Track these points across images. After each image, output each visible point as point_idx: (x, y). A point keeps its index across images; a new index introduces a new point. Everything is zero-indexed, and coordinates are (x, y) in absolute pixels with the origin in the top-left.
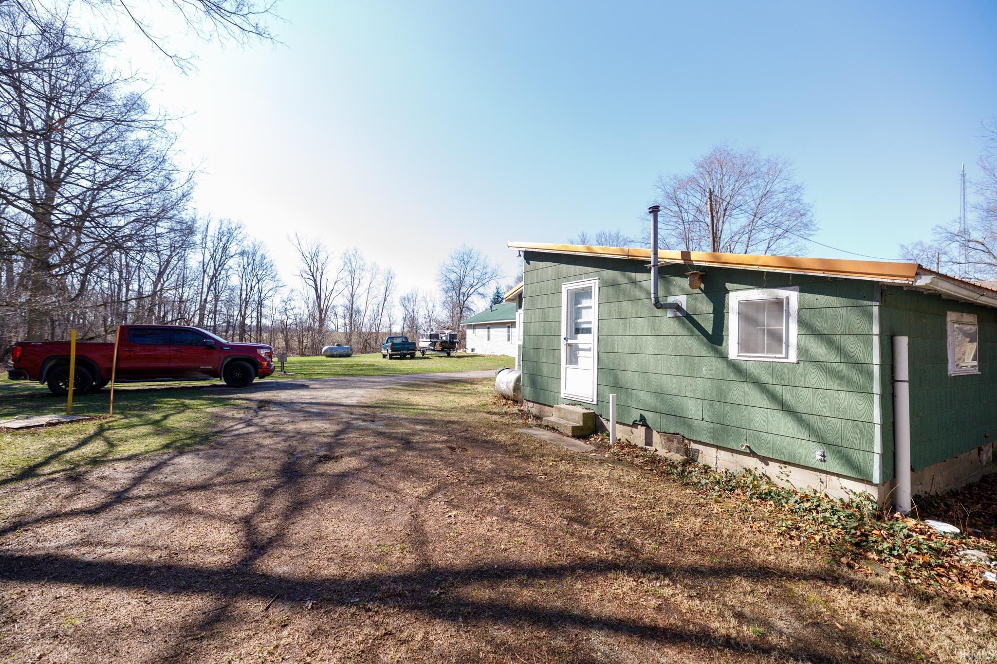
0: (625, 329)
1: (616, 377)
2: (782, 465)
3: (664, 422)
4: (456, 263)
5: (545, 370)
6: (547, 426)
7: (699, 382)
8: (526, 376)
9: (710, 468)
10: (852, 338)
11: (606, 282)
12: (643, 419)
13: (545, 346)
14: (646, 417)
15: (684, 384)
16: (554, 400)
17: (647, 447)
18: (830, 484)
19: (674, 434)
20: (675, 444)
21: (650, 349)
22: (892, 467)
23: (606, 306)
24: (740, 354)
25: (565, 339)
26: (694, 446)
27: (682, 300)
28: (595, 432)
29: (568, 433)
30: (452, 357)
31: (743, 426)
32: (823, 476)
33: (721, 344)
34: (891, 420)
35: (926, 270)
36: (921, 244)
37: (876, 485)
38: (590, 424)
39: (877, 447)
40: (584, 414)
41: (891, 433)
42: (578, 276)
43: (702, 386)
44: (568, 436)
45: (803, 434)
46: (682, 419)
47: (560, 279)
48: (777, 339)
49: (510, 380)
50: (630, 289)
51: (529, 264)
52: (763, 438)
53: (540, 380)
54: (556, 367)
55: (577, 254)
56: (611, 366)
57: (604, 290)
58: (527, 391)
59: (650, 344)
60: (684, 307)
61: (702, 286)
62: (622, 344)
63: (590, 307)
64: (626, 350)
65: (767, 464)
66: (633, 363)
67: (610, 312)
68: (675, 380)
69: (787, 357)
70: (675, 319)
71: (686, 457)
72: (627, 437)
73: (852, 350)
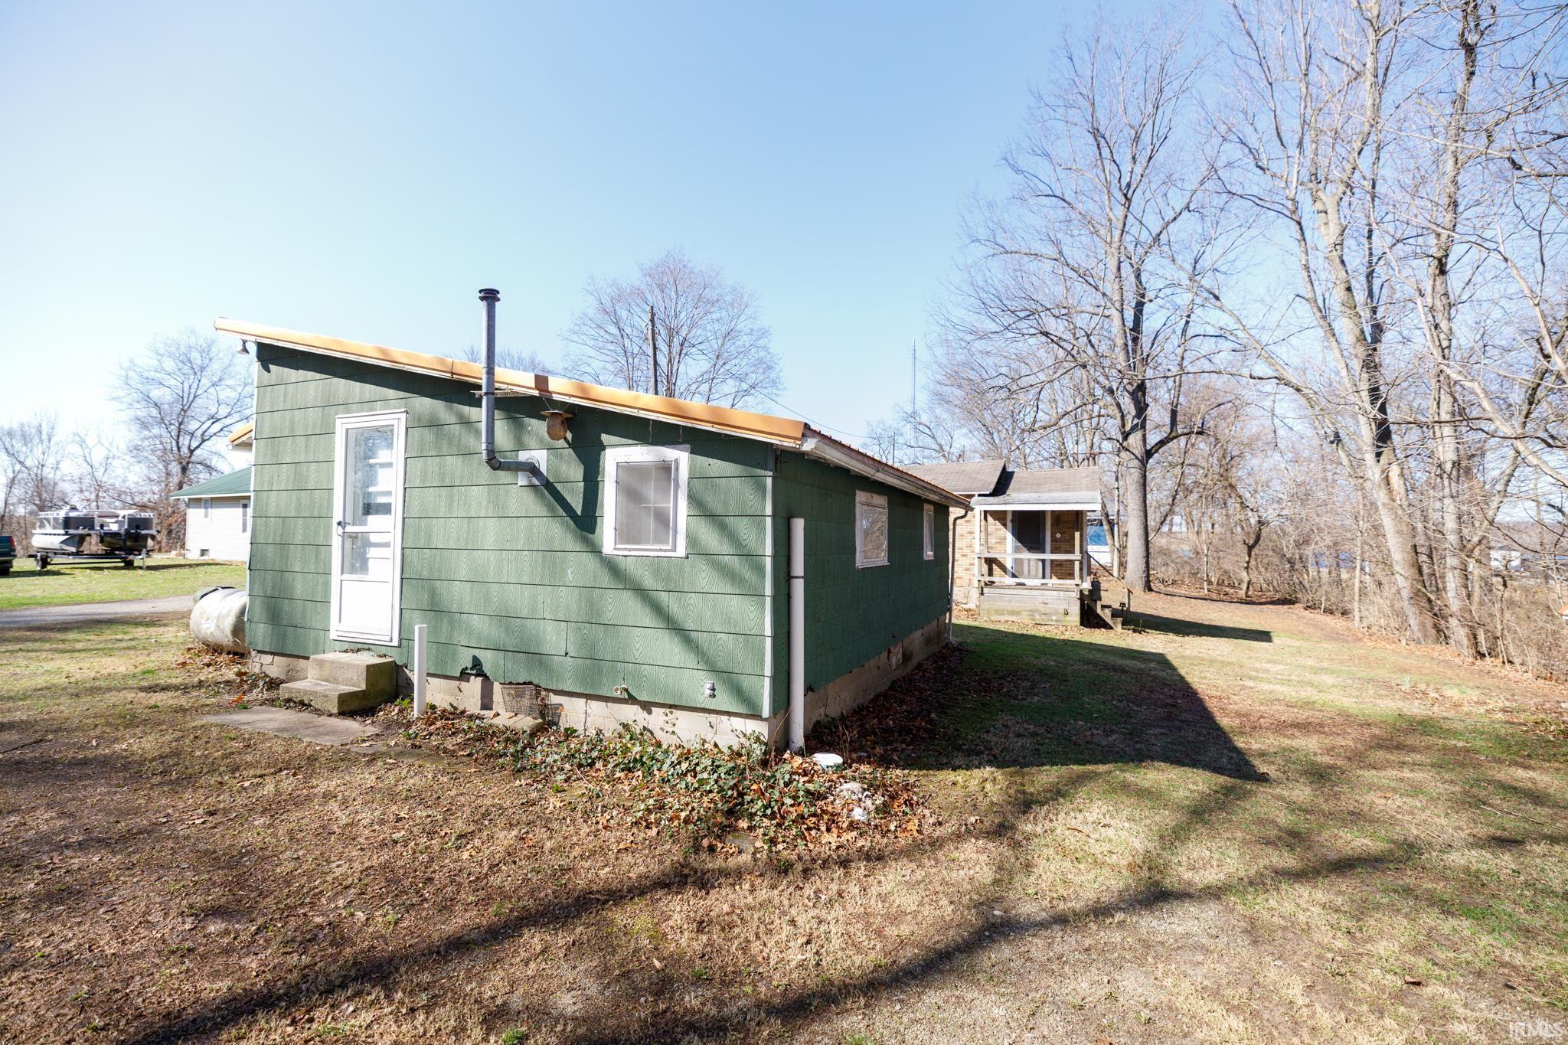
0: (450, 506)
1: (433, 593)
2: (668, 710)
3: (509, 665)
4: (169, 365)
5: (300, 587)
6: (289, 700)
7: (562, 594)
8: (258, 601)
9: (576, 731)
10: (745, 520)
11: (419, 419)
12: (477, 663)
13: (298, 539)
14: (482, 661)
15: (540, 599)
16: (317, 644)
17: (483, 712)
18: (721, 727)
19: (524, 683)
20: (526, 702)
21: (490, 542)
22: (785, 693)
23: (419, 462)
24: (617, 546)
25: (339, 524)
26: (555, 699)
27: (540, 457)
28: (391, 698)
29: (330, 708)
30: (135, 568)
31: (620, 659)
32: (713, 718)
33: (593, 531)
34: (786, 630)
35: (815, 431)
36: (883, 422)
37: (766, 720)
38: (383, 683)
39: (768, 670)
40: (369, 667)
41: (785, 646)
42: (368, 404)
43: (567, 600)
44: (330, 715)
45: (691, 661)
46: (536, 657)
47: (329, 405)
48: (663, 520)
49: (224, 612)
50: (460, 434)
51: (268, 371)
52: (645, 673)
53: (286, 608)
54: (321, 579)
55: (362, 360)
56: (425, 574)
57: (416, 433)
58: (260, 633)
59: (490, 532)
60: (543, 469)
61: (569, 435)
62: (446, 533)
63: (389, 465)
64: (452, 545)
65: (650, 712)
66: (462, 566)
67: (424, 474)
68: (527, 591)
69: (674, 549)
70: (529, 489)
71: (540, 720)
72: (451, 700)
73: (745, 537)
